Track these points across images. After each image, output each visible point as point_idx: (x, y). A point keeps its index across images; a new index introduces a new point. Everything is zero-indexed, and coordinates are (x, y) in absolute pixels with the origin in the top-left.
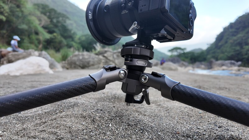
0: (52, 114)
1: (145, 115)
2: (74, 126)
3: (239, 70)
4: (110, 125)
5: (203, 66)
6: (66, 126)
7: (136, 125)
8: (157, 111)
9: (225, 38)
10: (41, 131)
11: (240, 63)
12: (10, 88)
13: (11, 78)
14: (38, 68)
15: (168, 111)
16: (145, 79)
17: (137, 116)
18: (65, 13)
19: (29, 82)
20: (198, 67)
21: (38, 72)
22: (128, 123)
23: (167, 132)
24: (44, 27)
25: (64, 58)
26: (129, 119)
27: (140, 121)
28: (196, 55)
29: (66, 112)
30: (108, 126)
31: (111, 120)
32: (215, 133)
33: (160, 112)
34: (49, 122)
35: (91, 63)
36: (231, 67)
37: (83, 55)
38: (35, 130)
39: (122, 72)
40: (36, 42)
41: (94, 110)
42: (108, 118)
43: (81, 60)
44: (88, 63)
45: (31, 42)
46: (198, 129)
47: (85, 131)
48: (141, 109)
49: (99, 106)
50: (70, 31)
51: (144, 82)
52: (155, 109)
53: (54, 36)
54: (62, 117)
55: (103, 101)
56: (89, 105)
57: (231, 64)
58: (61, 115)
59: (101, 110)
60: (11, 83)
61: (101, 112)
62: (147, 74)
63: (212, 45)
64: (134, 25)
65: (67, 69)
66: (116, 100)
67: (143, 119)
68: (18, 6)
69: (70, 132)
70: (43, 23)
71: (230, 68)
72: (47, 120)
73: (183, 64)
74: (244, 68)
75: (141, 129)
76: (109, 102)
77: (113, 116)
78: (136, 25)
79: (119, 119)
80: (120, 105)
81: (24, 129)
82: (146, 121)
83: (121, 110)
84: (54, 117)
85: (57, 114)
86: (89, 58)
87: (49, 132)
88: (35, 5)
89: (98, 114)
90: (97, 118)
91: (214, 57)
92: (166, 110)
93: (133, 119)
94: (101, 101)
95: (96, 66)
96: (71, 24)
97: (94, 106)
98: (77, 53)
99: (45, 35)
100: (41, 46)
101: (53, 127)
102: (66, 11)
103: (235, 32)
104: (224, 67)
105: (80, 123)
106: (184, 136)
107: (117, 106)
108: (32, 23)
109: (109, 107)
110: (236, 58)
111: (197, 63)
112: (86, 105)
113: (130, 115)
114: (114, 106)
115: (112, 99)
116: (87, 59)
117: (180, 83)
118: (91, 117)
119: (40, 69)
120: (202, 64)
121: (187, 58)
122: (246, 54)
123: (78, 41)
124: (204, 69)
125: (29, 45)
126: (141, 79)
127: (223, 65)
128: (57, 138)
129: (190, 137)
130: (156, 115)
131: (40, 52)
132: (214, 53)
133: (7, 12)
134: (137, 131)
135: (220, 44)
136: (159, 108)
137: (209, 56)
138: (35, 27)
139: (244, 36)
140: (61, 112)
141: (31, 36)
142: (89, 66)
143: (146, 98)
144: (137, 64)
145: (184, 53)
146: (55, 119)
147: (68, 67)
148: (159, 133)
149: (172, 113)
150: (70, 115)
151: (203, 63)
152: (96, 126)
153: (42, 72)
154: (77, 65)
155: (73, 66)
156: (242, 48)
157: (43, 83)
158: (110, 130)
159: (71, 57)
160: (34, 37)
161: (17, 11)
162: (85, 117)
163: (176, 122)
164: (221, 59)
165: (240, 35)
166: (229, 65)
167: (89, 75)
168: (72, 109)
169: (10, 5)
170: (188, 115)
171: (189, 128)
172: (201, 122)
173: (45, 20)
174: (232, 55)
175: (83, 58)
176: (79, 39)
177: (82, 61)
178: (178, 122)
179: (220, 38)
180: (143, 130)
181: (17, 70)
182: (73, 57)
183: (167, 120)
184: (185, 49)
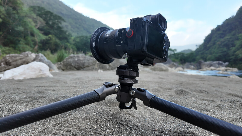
0: (64, 116)
1: (134, 117)
2: (82, 126)
3: (226, 70)
4: (109, 125)
5: (192, 67)
6: (76, 126)
7: (127, 125)
8: (143, 113)
9: (213, 40)
10: (59, 130)
11: (227, 63)
12: (21, 93)
13: (16, 82)
14: (39, 72)
15: (152, 113)
16: (133, 93)
17: (128, 118)
18: (60, 15)
19: (35, 87)
20: (188, 68)
21: (40, 76)
22: (121, 123)
23: (148, 129)
24: (40, 29)
25: (60, 59)
26: (122, 120)
27: (130, 122)
28: (186, 56)
29: (74, 115)
30: (107, 126)
31: (109, 121)
32: (180, 130)
33: (146, 114)
34: (63, 123)
35: (86, 64)
36: (219, 67)
37: (78, 57)
38: (54, 129)
39: (117, 87)
40: (32, 43)
41: (95, 113)
42: (106, 119)
43: (76, 62)
44: (83, 64)
45: (27, 44)
46: (170, 127)
47: (91, 129)
48: (132, 111)
49: (99, 110)
50: (65, 33)
51: (132, 95)
52: (142, 111)
53: (50, 37)
54: (71, 119)
55: (101, 105)
56: (91, 109)
57: (219, 64)
58: (71, 117)
59: (101, 113)
60: (19, 89)
61: (101, 115)
62: (134, 89)
63: (201, 46)
64: (125, 55)
65: (63, 70)
66: (111, 104)
67: (133, 120)
68: (14, 9)
69: (80, 130)
70: (39, 25)
71: (218, 69)
72: (61, 121)
73: (173, 64)
74: (231, 69)
75: (130, 128)
76: (106, 106)
77: (110, 118)
78: (126, 55)
79: (115, 120)
80: (115, 108)
81: (46, 128)
82: (134, 121)
83: (116, 113)
84: (66, 119)
85: (67, 116)
86: (84, 60)
87: (65, 131)
88: (31, 7)
89: (99, 117)
90: (99, 120)
91: (203, 58)
92: (151, 113)
93: (125, 120)
94: (99, 105)
95: (90, 68)
96: (66, 26)
97: (95, 110)
98: (72, 55)
99: (40, 37)
100: (36, 47)
101: (67, 127)
102: (61, 13)
103: (222, 34)
104: (212, 68)
105: (86, 123)
106: (159, 132)
107: (113, 109)
108: (28, 25)
109: (106, 111)
110: (224, 59)
111: (187, 64)
112: (88, 109)
113: (123, 117)
114: (110, 109)
115: (108, 103)
116: (82, 60)
117: (156, 96)
118: (94, 119)
119: (41, 73)
120: (191, 65)
121: (177, 58)
122: (233, 55)
123: (73, 43)
124: (194, 69)
125: (25, 46)
126: (130, 93)
127: (211, 65)
128: (72, 135)
129: (163, 133)
130: (142, 117)
131: (37, 54)
132: (202, 54)
133: (3, 14)
134: (127, 129)
135: (208, 46)
136: (146, 111)
137: (198, 57)
138: (31, 28)
139: (231, 38)
140: (70, 115)
141: (26, 37)
142: (84, 67)
143: (134, 105)
144: (127, 82)
145: (174, 54)
146: (67, 121)
147: (63, 68)
148: (143, 130)
149: (155, 115)
150: (77, 117)
151: (192, 63)
152: (99, 126)
153: (43, 76)
154: (72, 66)
155: (69, 67)
156: (229, 48)
157: (48, 88)
158: (109, 129)
159: (66, 59)
160: (30, 38)
161: (14, 14)
162: (89, 119)
163: (156, 122)
164: (209, 60)
165: (227, 37)
166: (217, 65)
167: (94, 90)
168: (78, 112)
169: (7, 7)
170: (166, 116)
171: (164, 127)
172: (174, 122)
173: (41, 22)
174: (220, 56)
175: (78, 60)
176: (74, 40)
177: (78, 63)
178: (158, 122)
179: (208, 39)
180: (131, 128)
181: (21, 75)
182: (68, 59)
183: (150, 120)
184: (175, 50)
